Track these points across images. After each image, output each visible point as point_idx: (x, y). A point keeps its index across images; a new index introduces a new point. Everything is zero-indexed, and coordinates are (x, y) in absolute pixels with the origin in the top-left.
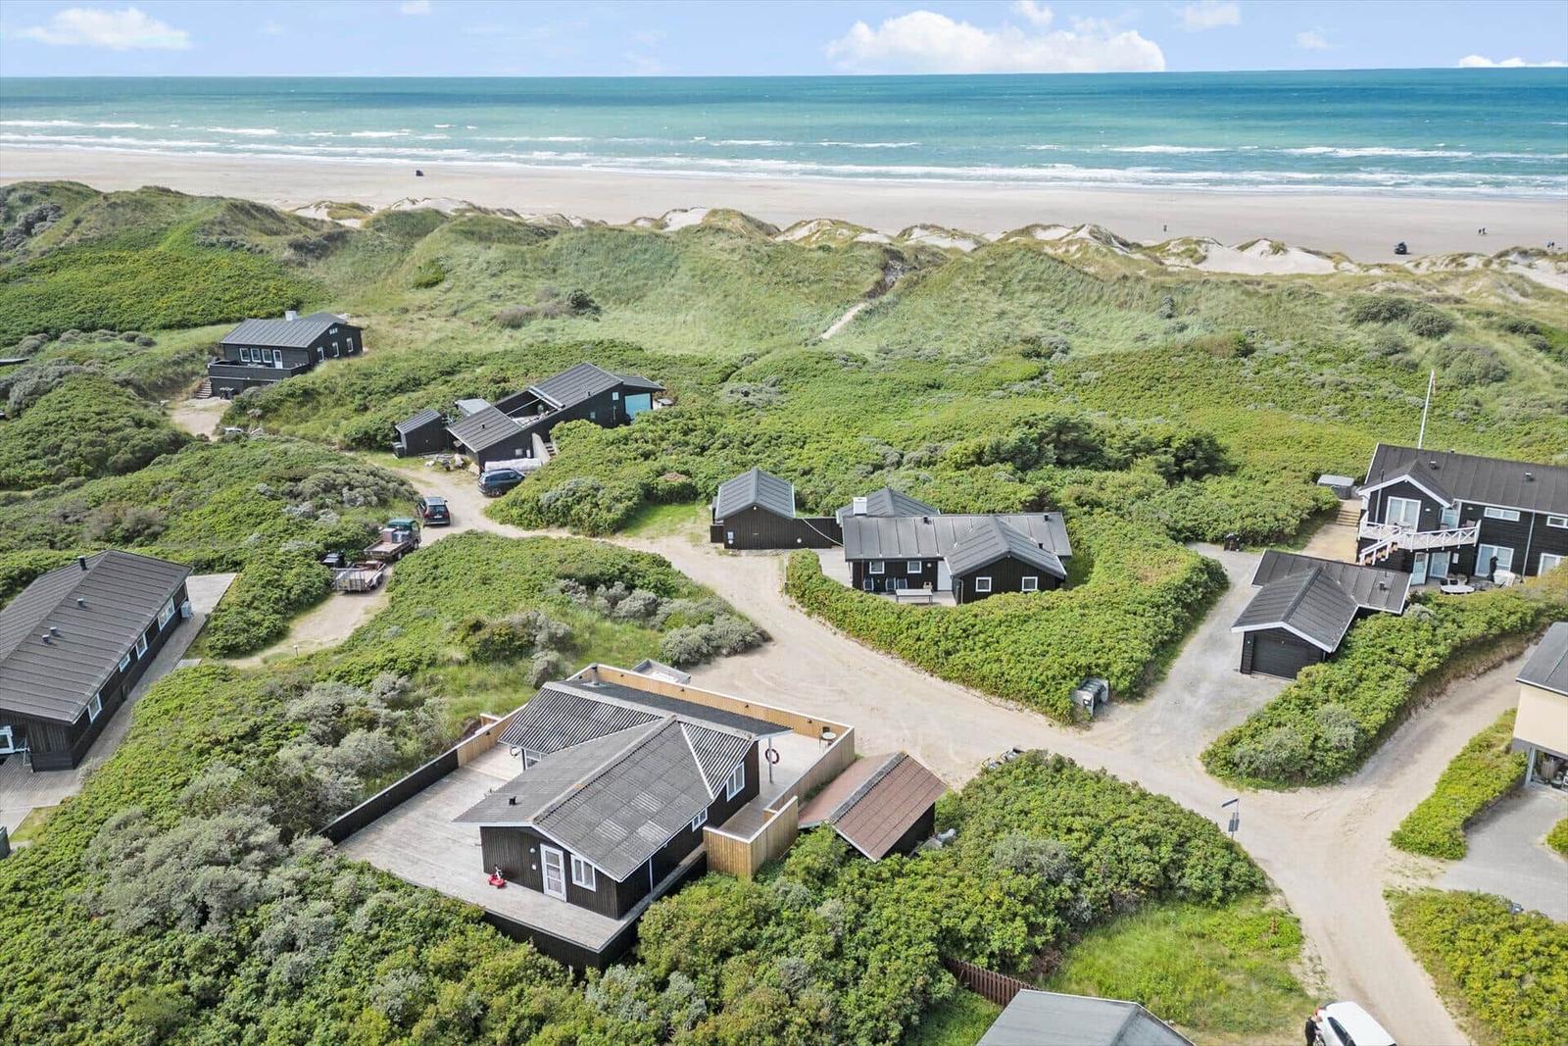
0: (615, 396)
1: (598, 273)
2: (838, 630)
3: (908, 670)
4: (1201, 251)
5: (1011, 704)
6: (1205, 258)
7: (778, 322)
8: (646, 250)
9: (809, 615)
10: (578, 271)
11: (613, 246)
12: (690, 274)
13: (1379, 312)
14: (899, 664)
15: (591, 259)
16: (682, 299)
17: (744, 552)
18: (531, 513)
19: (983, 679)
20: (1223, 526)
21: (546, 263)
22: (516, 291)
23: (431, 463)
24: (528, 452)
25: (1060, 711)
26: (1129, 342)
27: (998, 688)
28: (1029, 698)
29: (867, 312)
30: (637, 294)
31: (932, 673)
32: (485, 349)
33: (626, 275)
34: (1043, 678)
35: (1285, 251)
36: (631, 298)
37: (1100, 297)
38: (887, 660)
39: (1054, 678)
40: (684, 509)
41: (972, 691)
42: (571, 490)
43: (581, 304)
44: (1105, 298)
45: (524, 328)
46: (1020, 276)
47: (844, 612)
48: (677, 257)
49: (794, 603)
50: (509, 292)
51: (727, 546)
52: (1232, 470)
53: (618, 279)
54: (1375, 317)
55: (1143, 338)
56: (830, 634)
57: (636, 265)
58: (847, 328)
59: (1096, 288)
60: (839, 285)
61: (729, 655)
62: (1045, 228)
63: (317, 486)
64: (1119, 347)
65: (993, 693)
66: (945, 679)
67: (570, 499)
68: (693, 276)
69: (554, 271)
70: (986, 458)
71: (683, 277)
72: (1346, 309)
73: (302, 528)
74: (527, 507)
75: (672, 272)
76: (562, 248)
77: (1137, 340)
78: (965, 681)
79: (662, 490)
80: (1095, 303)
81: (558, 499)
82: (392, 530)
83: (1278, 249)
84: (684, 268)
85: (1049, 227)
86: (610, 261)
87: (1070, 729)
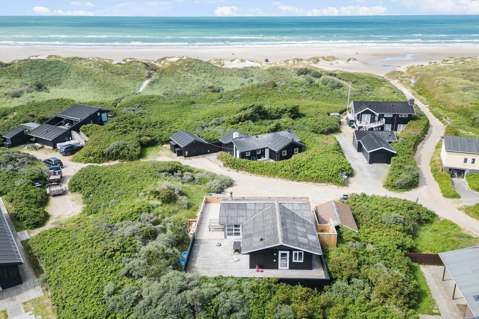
0: (99, 114)
1: (40, 76)
2: (252, 174)
3: (283, 181)
4: (222, 62)
5: (323, 184)
6: (224, 64)
7: (120, 88)
8: (56, 67)
9: (238, 172)
10: (31, 75)
11: (42, 65)
12: (77, 74)
13: (303, 72)
14: (280, 180)
15: (35, 71)
16: (77, 83)
17: (192, 158)
18: (100, 157)
19: (312, 178)
20: (322, 129)
21: (16, 73)
22: (9, 84)
23: (26, 148)
24: (70, 138)
25: (340, 183)
26: (239, 86)
27: (318, 180)
28: (329, 181)
29: (152, 82)
30: (58, 82)
31: (293, 180)
32: (12, 106)
33: (51, 76)
34: (332, 174)
35: (245, 61)
36: (57, 83)
37: (223, 73)
38: (275, 180)
39: (336, 173)
40: (154, 148)
41: (309, 183)
42: (117, 146)
43: (40, 87)
44: (225, 74)
45: (21, 97)
46: (198, 68)
47: (254, 168)
48: (69, 69)
49: (229, 169)
50: (6, 85)
51: (185, 156)
52: (304, 115)
53: (48, 77)
54: (302, 73)
55: (242, 84)
56: (249, 176)
57: (54, 72)
58: (146, 88)
59: (221, 71)
60: (135, 74)
61: (227, 188)
62: (170, 58)
63: (7, 159)
64: (236, 88)
65: (316, 182)
66: (298, 181)
67: (118, 149)
68: (79, 75)
69: (21, 76)
70: (242, 119)
71: (74, 75)
72: (294, 72)
73: (15, 175)
74: (98, 155)
75: (69, 74)
76: (21, 68)
77: (241, 85)
78: (306, 180)
79: (145, 142)
80: (222, 75)
81: (112, 150)
82: (53, 171)
83: (242, 61)
84: (73, 72)
85: (171, 57)
86: (43, 71)
87: (344, 187)
